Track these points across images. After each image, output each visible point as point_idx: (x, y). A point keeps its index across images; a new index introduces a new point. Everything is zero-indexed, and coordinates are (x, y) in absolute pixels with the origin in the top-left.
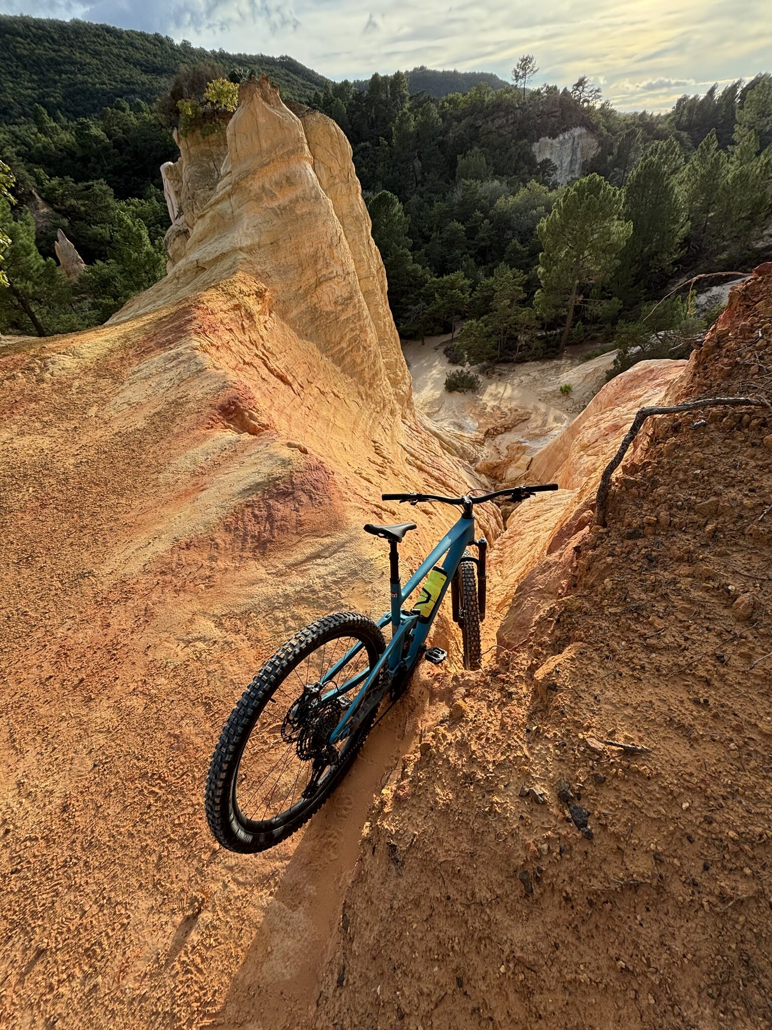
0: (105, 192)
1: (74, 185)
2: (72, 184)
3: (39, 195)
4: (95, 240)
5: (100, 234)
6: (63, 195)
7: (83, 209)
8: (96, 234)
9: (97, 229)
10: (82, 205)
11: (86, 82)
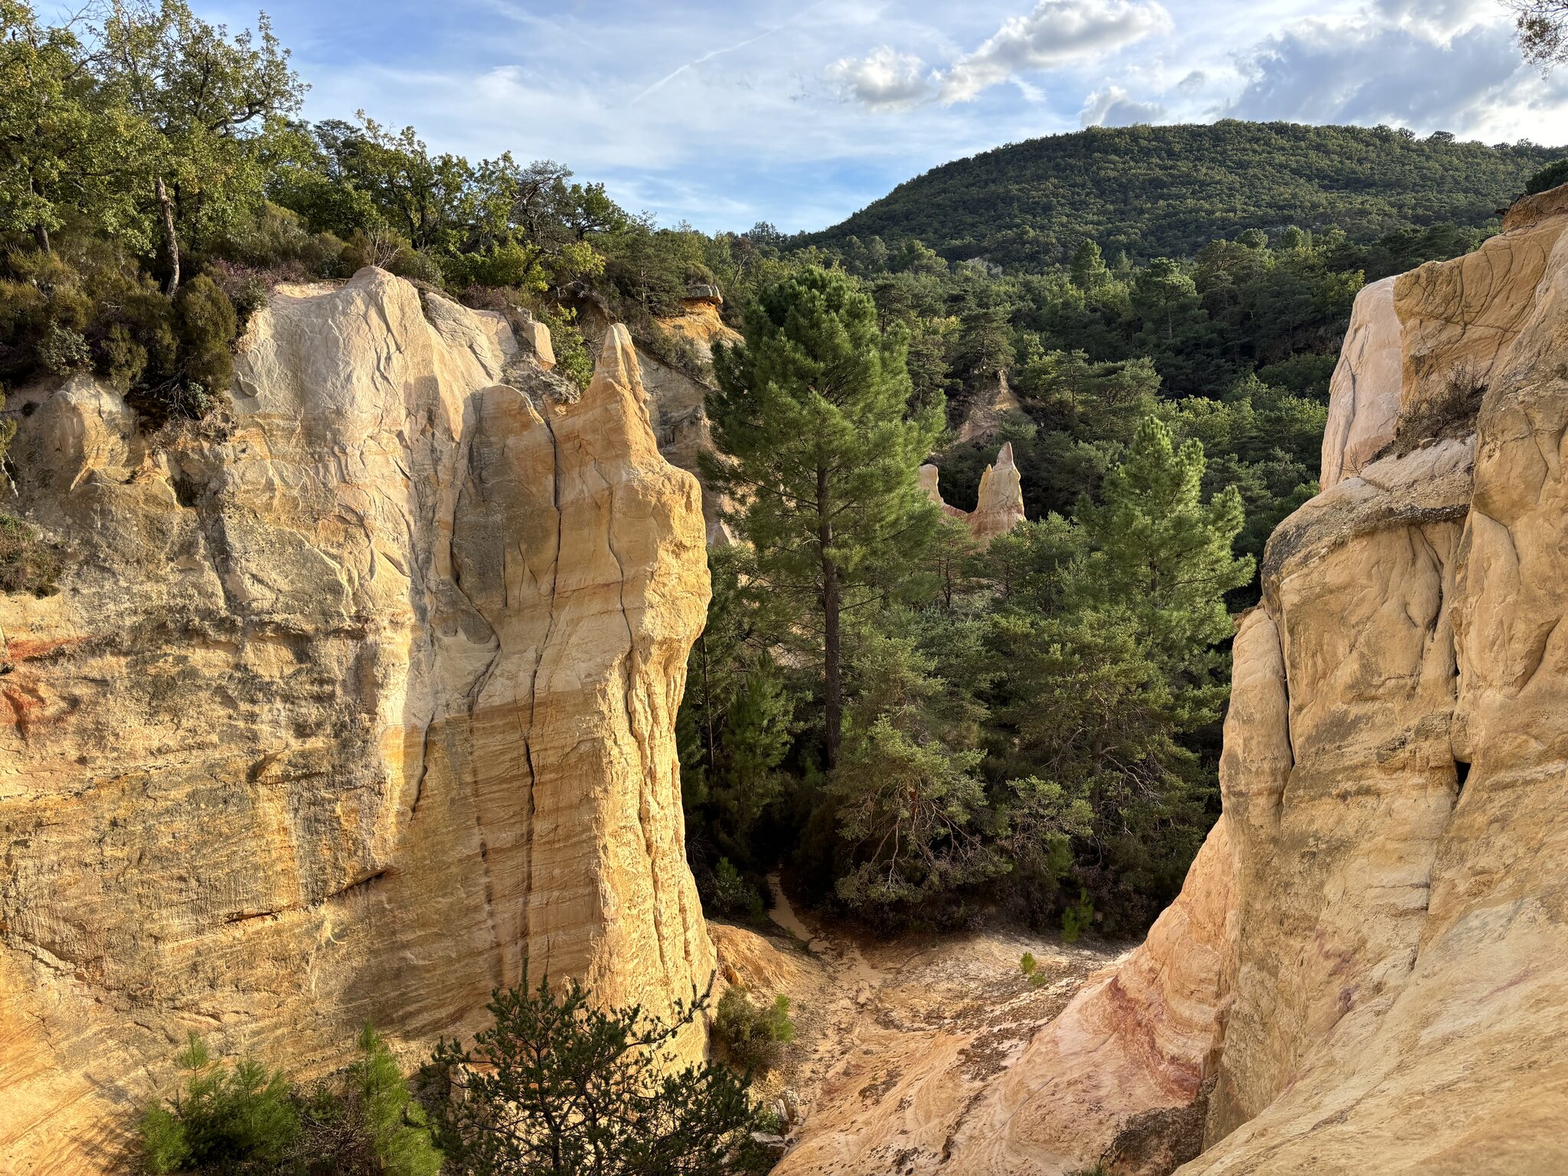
0: (1141, 382)
1: (1086, 365)
2: (1081, 363)
3: (1008, 380)
4: (1073, 471)
5: (1090, 460)
6: (1054, 382)
7: (1080, 409)
8: (1078, 460)
9: (1087, 449)
10: (1081, 402)
11: (1201, 209)
